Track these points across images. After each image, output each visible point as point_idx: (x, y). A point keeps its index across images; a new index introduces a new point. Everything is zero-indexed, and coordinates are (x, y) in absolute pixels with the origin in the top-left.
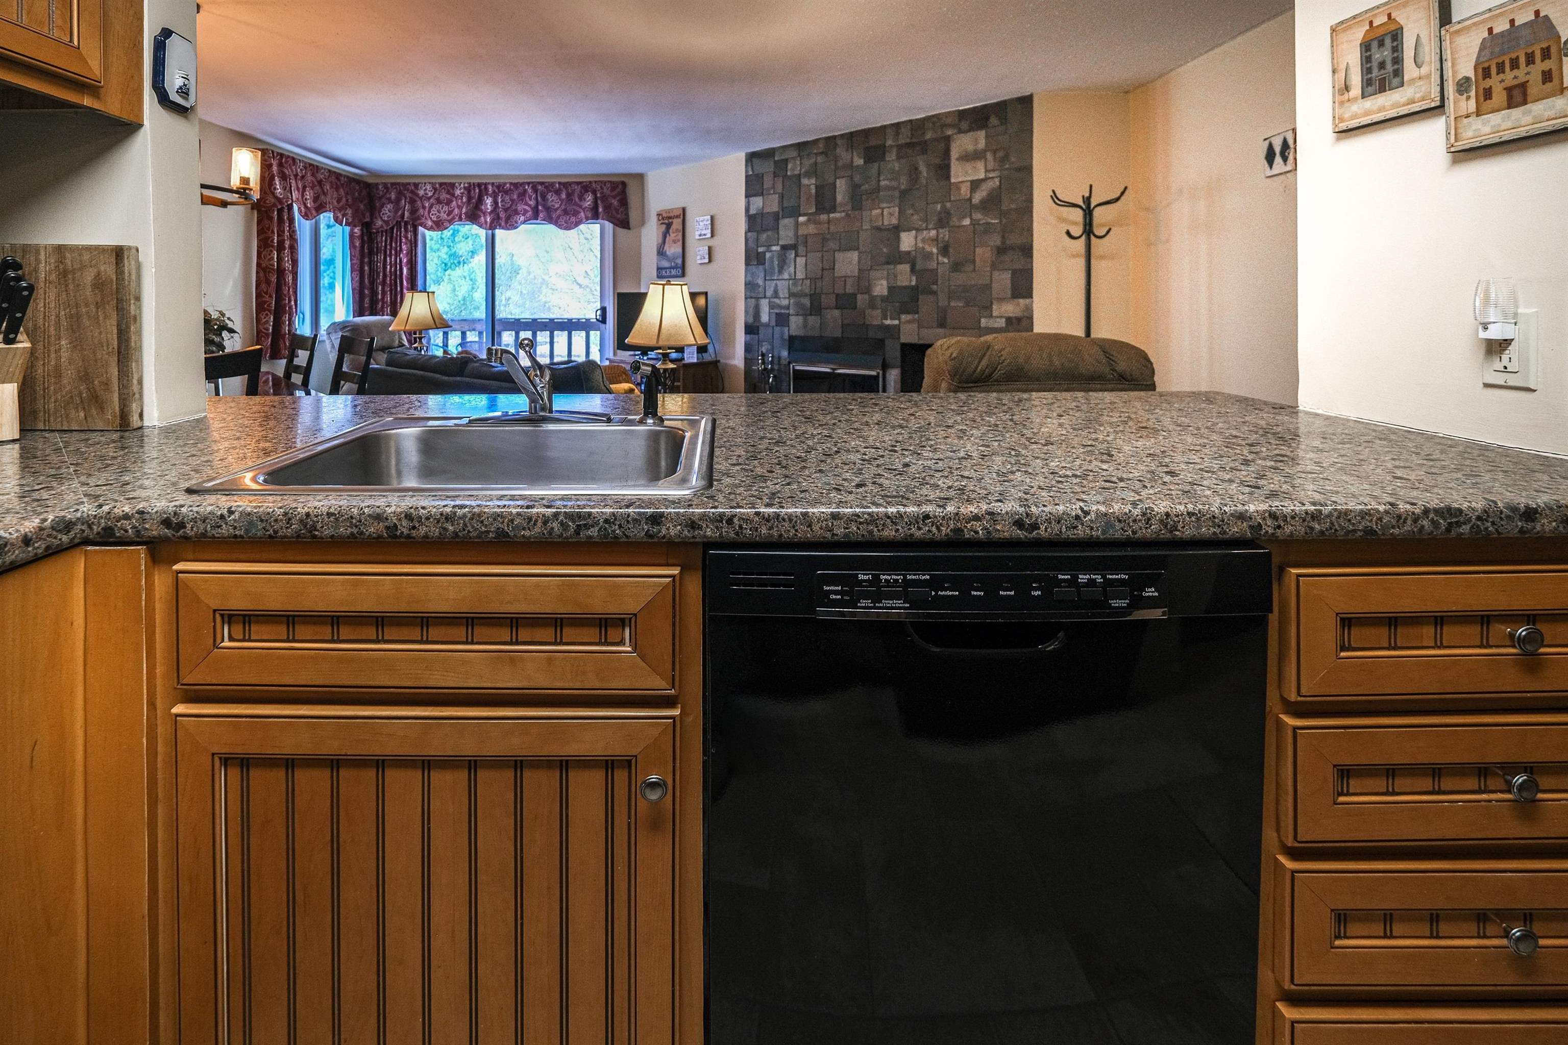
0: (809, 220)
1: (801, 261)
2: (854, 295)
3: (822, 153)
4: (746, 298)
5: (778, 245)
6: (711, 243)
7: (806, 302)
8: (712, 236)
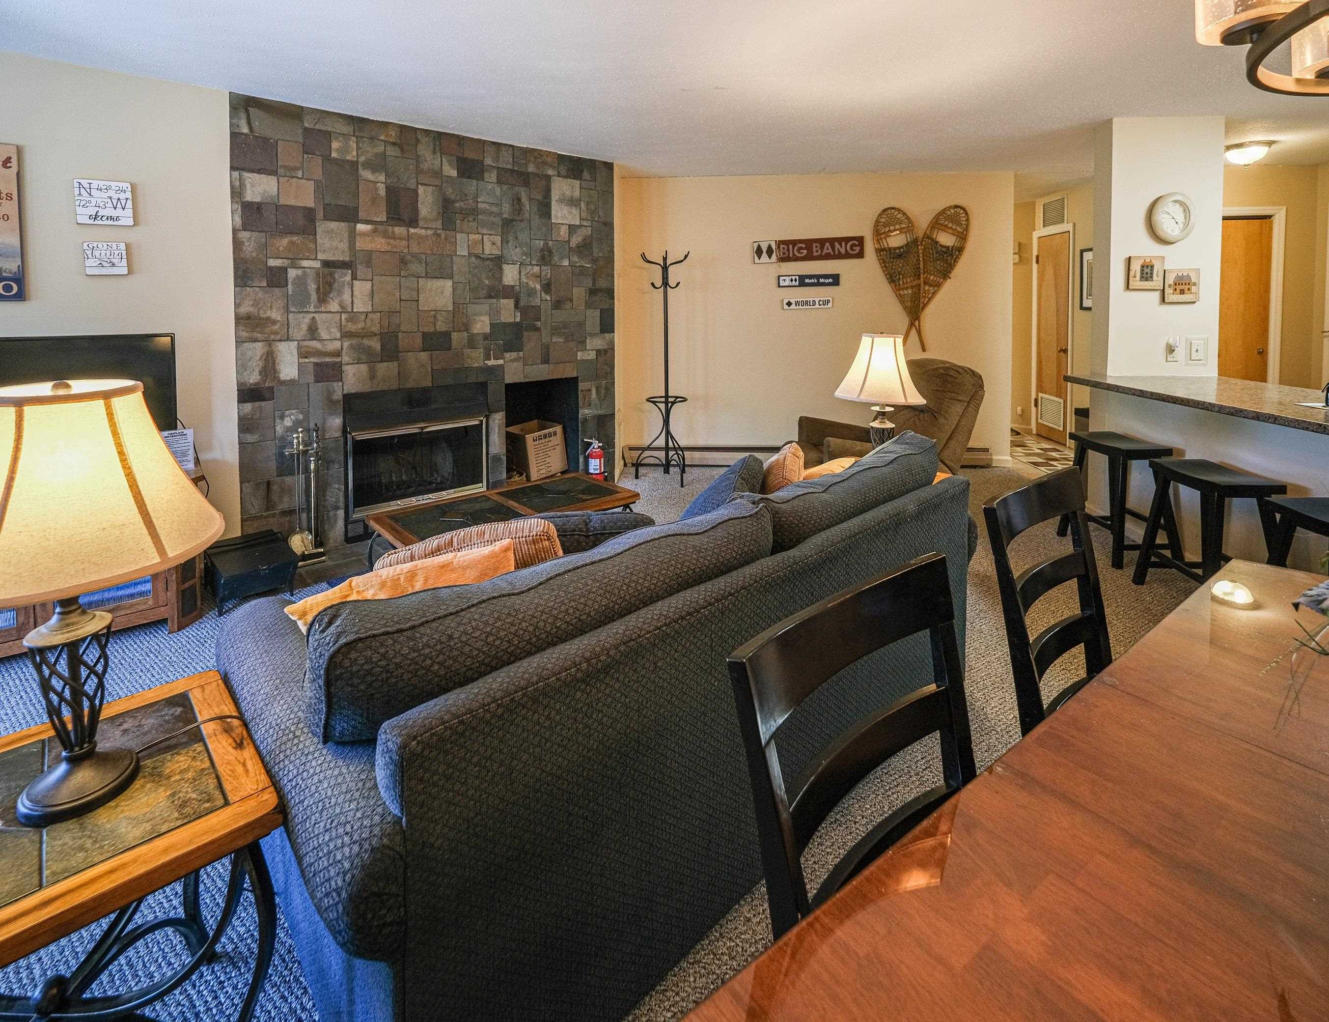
0: (375, 231)
1: (362, 288)
2: (447, 335)
3: (394, 144)
4: (239, 342)
5: (316, 259)
6: (133, 236)
7: (375, 344)
8: (136, 223)
